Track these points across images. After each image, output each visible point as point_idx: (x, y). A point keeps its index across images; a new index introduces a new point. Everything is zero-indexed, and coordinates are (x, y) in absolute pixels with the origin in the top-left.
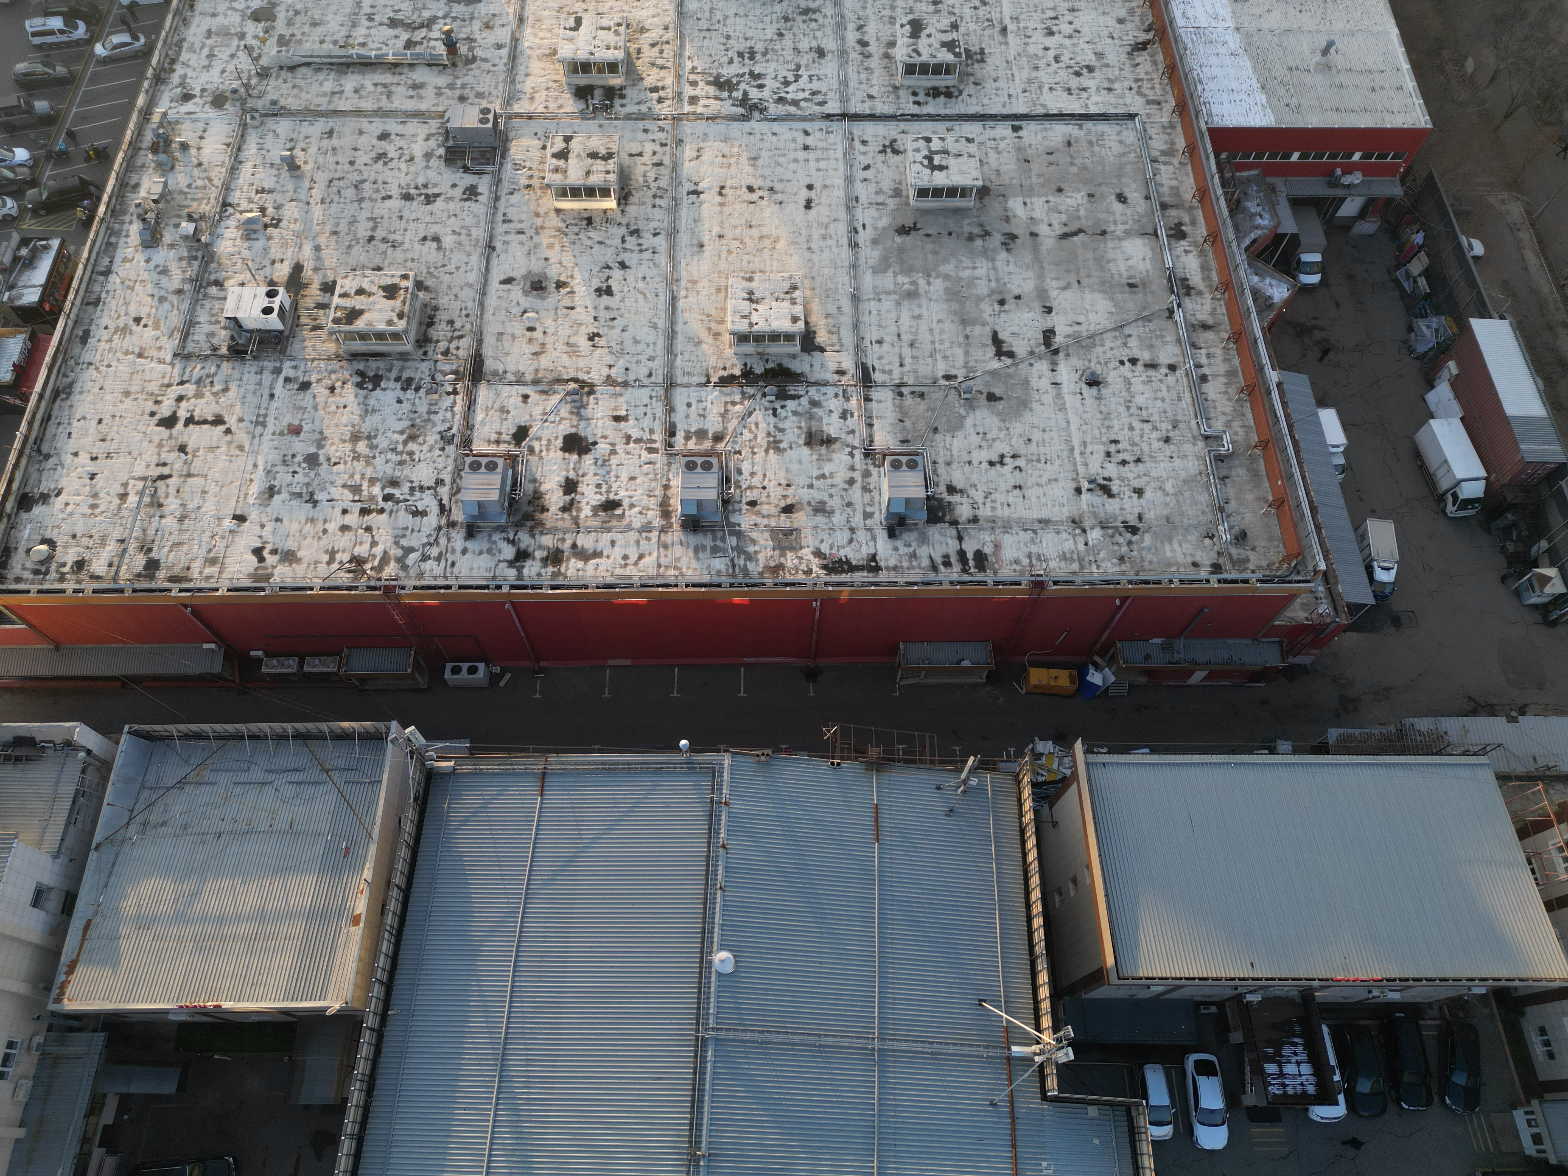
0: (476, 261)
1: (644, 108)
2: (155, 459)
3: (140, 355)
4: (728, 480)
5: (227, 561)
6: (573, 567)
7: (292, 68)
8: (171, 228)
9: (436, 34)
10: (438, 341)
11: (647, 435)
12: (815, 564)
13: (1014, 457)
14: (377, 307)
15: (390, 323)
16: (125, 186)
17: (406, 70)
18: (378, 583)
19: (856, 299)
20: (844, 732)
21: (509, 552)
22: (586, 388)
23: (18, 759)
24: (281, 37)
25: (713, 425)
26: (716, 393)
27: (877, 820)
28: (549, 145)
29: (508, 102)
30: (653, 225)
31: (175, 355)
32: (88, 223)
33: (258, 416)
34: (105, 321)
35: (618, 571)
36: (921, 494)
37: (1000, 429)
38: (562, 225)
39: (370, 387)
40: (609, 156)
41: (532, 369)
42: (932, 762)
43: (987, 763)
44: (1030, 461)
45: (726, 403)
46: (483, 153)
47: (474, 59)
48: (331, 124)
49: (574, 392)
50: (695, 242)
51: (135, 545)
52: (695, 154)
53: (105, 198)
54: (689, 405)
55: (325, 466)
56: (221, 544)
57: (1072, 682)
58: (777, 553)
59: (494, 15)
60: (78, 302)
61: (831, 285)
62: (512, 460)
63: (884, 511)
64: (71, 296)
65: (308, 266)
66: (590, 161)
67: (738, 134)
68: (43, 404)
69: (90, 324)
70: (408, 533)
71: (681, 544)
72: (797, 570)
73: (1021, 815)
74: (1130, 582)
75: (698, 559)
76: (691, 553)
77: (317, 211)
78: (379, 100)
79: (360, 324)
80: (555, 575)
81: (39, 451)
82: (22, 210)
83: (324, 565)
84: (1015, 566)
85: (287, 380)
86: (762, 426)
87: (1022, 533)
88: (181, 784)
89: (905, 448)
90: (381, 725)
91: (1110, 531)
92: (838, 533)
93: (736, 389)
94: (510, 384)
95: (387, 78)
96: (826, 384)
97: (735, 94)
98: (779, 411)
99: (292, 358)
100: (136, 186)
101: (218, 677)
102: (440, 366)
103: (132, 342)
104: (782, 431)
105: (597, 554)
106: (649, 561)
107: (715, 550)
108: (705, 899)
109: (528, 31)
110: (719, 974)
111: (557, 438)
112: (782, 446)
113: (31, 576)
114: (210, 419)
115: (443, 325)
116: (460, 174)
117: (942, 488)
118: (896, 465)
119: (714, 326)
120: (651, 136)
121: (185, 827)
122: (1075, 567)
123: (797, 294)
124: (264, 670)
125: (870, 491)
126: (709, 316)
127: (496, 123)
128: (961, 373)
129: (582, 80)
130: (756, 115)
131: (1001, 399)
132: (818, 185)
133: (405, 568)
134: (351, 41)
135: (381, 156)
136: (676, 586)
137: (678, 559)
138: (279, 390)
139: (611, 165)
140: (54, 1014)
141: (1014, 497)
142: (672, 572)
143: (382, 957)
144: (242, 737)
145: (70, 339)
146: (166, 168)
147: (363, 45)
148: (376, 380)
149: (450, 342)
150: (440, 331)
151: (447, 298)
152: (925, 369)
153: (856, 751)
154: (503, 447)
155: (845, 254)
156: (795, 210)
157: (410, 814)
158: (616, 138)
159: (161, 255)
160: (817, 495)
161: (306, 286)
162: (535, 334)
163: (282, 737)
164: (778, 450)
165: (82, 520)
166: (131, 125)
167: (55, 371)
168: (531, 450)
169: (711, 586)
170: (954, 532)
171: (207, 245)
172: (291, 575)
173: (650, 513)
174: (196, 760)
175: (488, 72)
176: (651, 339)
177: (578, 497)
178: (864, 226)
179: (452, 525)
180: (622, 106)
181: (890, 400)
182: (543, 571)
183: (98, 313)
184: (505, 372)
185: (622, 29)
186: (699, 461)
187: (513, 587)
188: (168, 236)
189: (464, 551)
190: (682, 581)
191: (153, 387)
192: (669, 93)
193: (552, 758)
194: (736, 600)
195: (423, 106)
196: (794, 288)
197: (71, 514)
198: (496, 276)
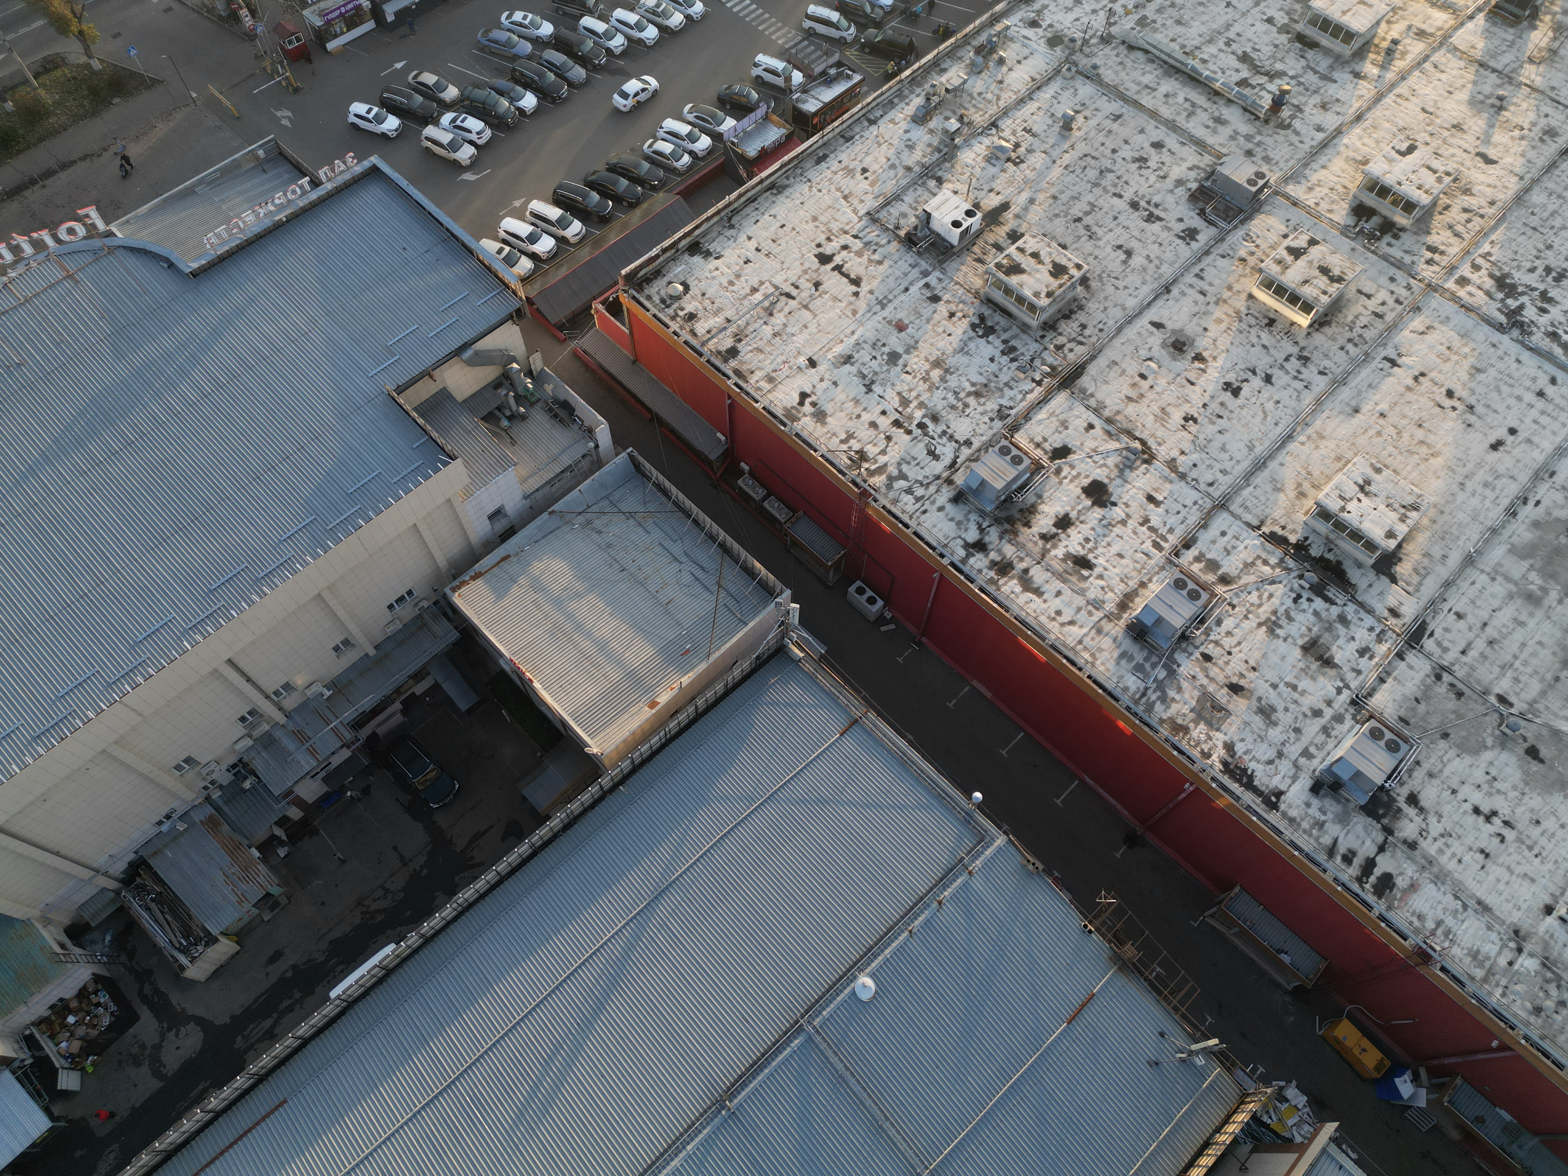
0: (1145, 292)
1: (1407, 259)
2: (794, 279)
3: (845, 198)
4: (1202, 621)
5: (780, 386)
6: (1010, 587)
7: (1131, 48)
8: (941, 118)
9: (1273, 87)
10: (1060, 334)
11: (1163, 531)
12: (1219, 753)
13: (1506, 823)
14: (1038, 276)
15: (1037, 295)
16: (936, 66)
17: (1221, 102)
18: (862, 483)
19: (1469, 561)
20: (1119, 912)
21: (972, 535)
22: (1147, 455)
23: (556, 416)
24: (1145, 17)
25: (1230, 565)
26: (1257, 542)
27: (1083, 1006)
28: (1291, 237)
29: (1286, 180)
30: (1326, 363)
31: (868, 213)
32: (889, 77)
33: (885, 297)
34: (843, 156)
35: (1043, 619)
36: (1378, 778)
37: (1515, 788)
38: (1244, 310)
39: (980, 333)
40: (1339, 280)
41: (1116, 408)
42: (1175, 1009)
43: (1227, 1058)
44: (1520, 840)
45: (1259, 557)
46: (1227, 209)
47: (1289, 126)
48: (1124, 110)
49: (1134, 452)
50: (1353, 403)
51: (734, 330)
52: (1422, 328)
53: (916, 66)
54: (1223, 534)
55: (898, 369)
56: (786, 371)
57: (1377, 1068)
58: (1192, 715)
59: (1338, 100)
60: (837, 131)
61: (1454, 530)
62: (1037, 467)
63: (1327, 763)
64: (836, 124)
65: (1014, 209)
66: (1317, 273)
67: (1481, 337)
68: (759, 188)
69: (832, 152)
70: (914, 463)
71: (1115, 640)
72: (1198, 744)
73: (1218, 1130)
74: (1526, 1038)
75: (1118, 664)
76: (1116, 654)
77: (1056, 172)
78: (1178, 114)
79: (1014, 280)
80: (992, 581)
81: (730, 219)
82: (856, 39)
83: (838, 440)
84: (1415, 920)
85: (927, 285)
86: (1275, 601)
87: (1449, 898)
88: (630, 515)
89: (1399, 726)
90: (779, 585)
91: (1549, 975)
92: (1265, 746)
93: (1279, 553)
94: (1088, 407)
95: (1201, 100)
96: (1370, 611)
97: (1510, 301)
98: (1303, 600)
99: (944, 271)
100: (944, 70)
101: (708, 463)
102: (1046, 355)
103: (847, 184)
104: (1290, 619)
105: (1038, 592)
106: (1075, 632)
107: (1138, 669)
108: (892, 928)
109: (1357, 130)
110: (853, 993)
111: (1087, 477)
112: (1278, 631)
113: (658, 301)
114: (852, 276)
115: (1076, 324)
116: (1193, 214)
117: (1404, 792)
118: (1375, 734)
119: (1306, 486)
120: (1393, 287)
121: (609, 546)
122: (1479, 973)
123: (1414, 515)
124: (740, 482)
125: (1329, 736)
126: (1309, 473)
127: (1261, 190)
128: (1519, 706)
129: (1371, 200)
130: (1515, 333)
131: (1542, 761)
132: (1522, 435)
133: (889, 487)
134: (1197, 53)
135: (1142, 161)
136: (1080, 669)
137: (1100, 650)
138: (914, 289)
139: (1334, 289)
140: (445, 596)
141: (1473, 859)
142: (1087, 656)
143: (648, 745)
144: (689, 516)
145: (811, 154)
146: (975, 70)
147: (1204, 61)
148: (989, 331)
149: (1070, 341)
150: (1069, 328)
151: (1097, 305)
152: (1485, 674)
153: (1115, 936)
154: (1038, 453)
155: (1495, 514)
156: (1478, 443)
157: (745, 665)
158: (1358, 269)
159: (920, 135)
160: (1272, 697)
161: (1000, 224)
162: (1143, 382)
163: (712, 538)
164: (1271, 632)
165: (716, 287)
166: (978, 22)
167: (784, 170)
168: (1058, 471)
169: (1110, 694)
170: (1380, 839)
171: (956, 147)
172: (810, 430)
173: (1110, 595)
174: (651, 507)
175: (1292, 144)
176: (1238, 456)
177: (1063, 536)
178: (1538, 503)
179: (949, 482)
180: (1389, 244)
181: (1422, 674)
182: (985, 571)
183: (844, 147)
184: (1092, 395)
185: (1447, 180)
186: (1191, 585)
187: (952, 564)
188: (933, 124)
189: (941, 509)
190: (1088, 670)
191: (835, 227)
192: (1444, 261)
193: (872, 715)
194: (1121, 724)
195: (1210, 140)
196: (1415, 508)
197: (714, 278)
198: (1152, 314)
